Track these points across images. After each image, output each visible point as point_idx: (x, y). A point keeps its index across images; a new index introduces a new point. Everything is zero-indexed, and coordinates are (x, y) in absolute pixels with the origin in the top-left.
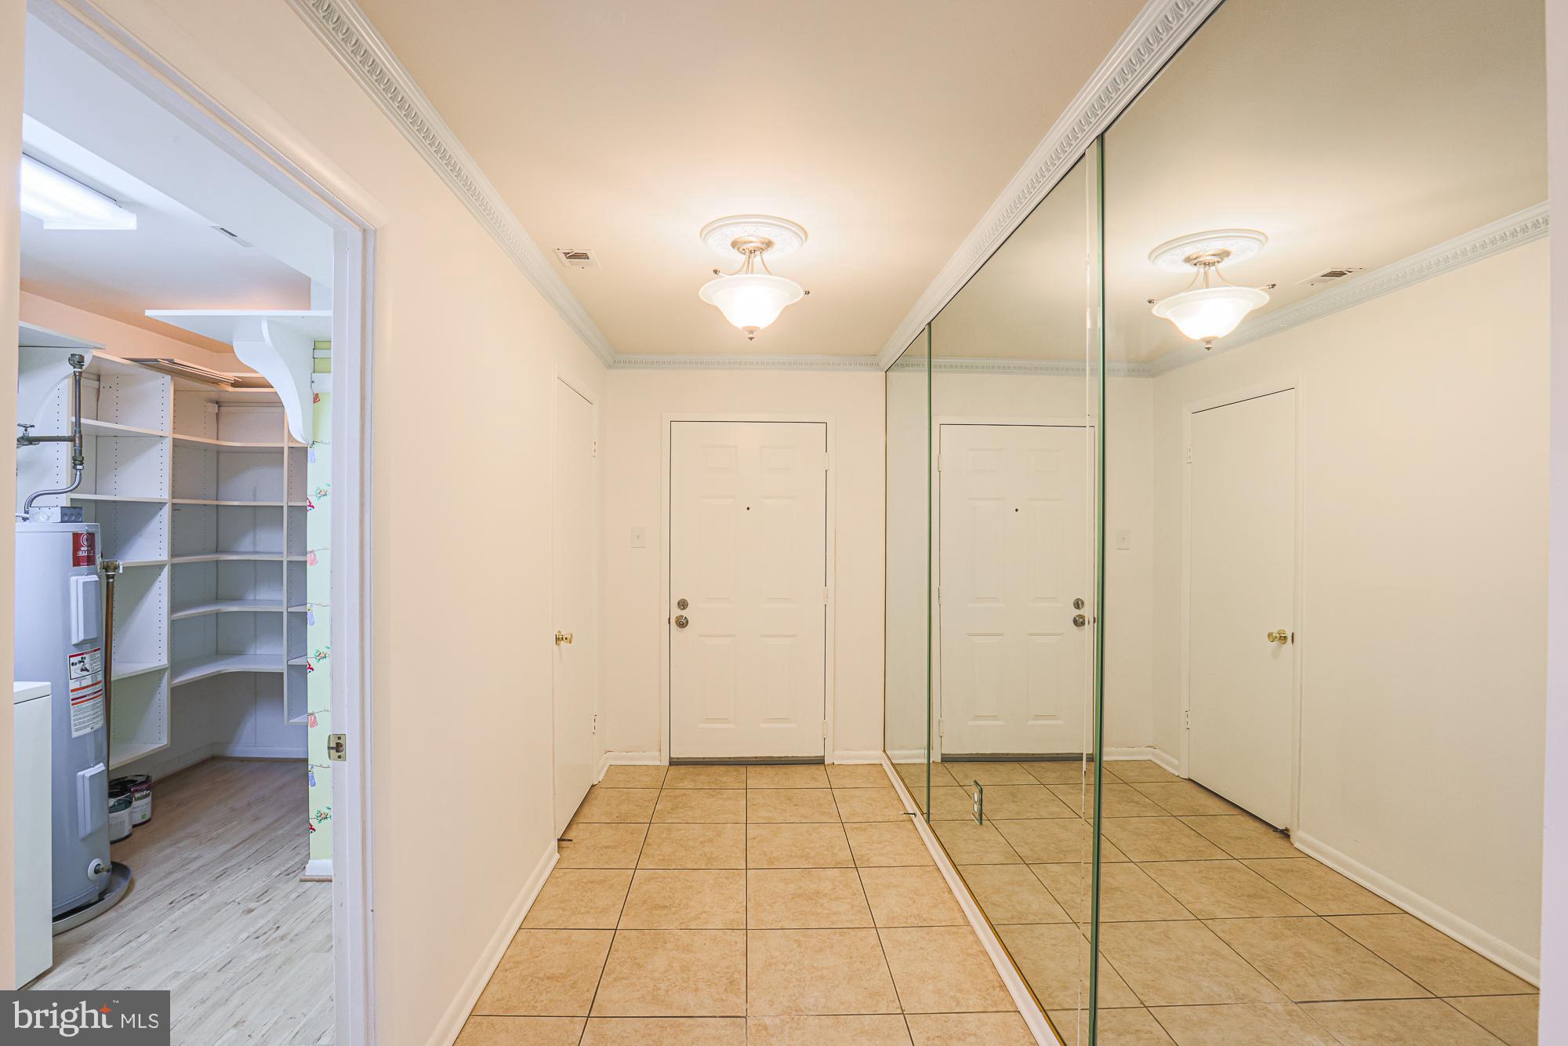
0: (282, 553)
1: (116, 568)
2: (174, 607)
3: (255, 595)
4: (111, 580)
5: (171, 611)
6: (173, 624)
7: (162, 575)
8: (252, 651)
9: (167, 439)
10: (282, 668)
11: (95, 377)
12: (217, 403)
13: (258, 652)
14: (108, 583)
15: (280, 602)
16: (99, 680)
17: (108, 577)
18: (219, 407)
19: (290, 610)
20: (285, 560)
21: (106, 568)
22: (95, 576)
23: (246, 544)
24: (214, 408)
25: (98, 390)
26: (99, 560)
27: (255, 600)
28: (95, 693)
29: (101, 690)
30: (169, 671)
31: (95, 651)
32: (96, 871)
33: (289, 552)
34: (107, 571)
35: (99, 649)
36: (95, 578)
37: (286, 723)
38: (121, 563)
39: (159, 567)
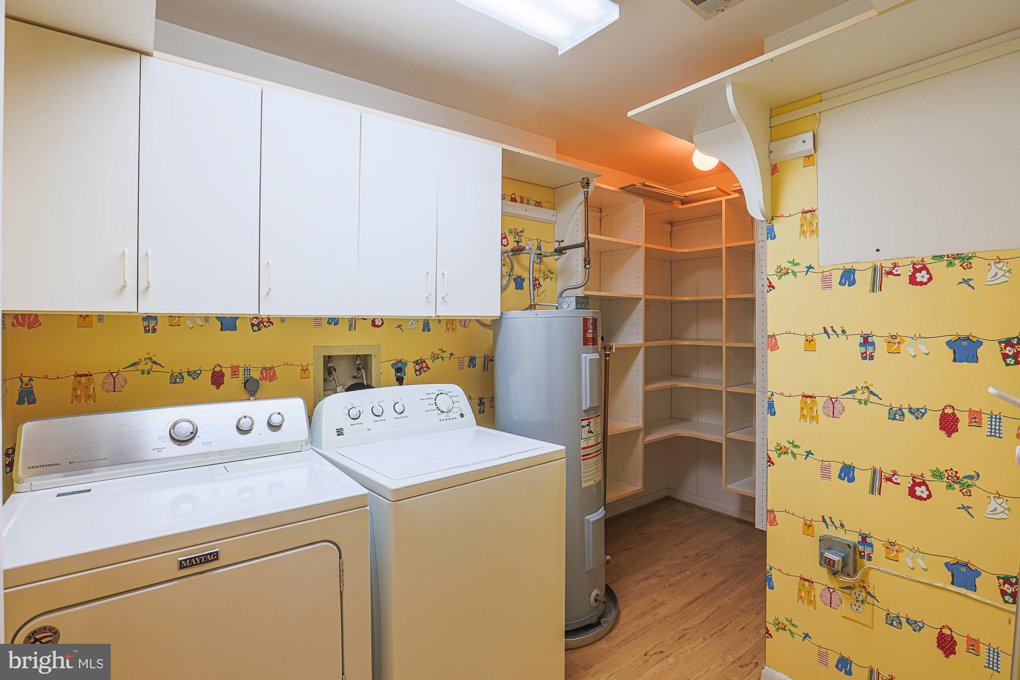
0: (722, 340)
1: (611, 348)
2: (647, 380)
3: (698, 373)
4: (608, 358)
5: (645, 385)
6: (646, 394)
7: (639, 354)
8: (695, 420)
9: (642, 248)
10: (720, 438)
11: (598, 210)
12: (670, 224)
13: (700, 420)
14: (606, 360)
15: (720, 382)
16: (599, 441)
17: (606, 355)
18: (672, 226)
19: (729, 389)
20: (724, 345)
21: (605, 348)
22: (597, 354)
23: (692, 333)
24: (668, 228)
25: (601, 219)
26: (600, 342)
27: (698, 378)
28: (597, 452)
29: (601, 449)
30: (643, 431)
31: (597, 416)
32: (596, 600)
33: (727, 340)
34: (605, 351)
35: (599, 415)
36: (596, 356)
37: (724, 488)
38: (614, 345)
39: (637, 349)
